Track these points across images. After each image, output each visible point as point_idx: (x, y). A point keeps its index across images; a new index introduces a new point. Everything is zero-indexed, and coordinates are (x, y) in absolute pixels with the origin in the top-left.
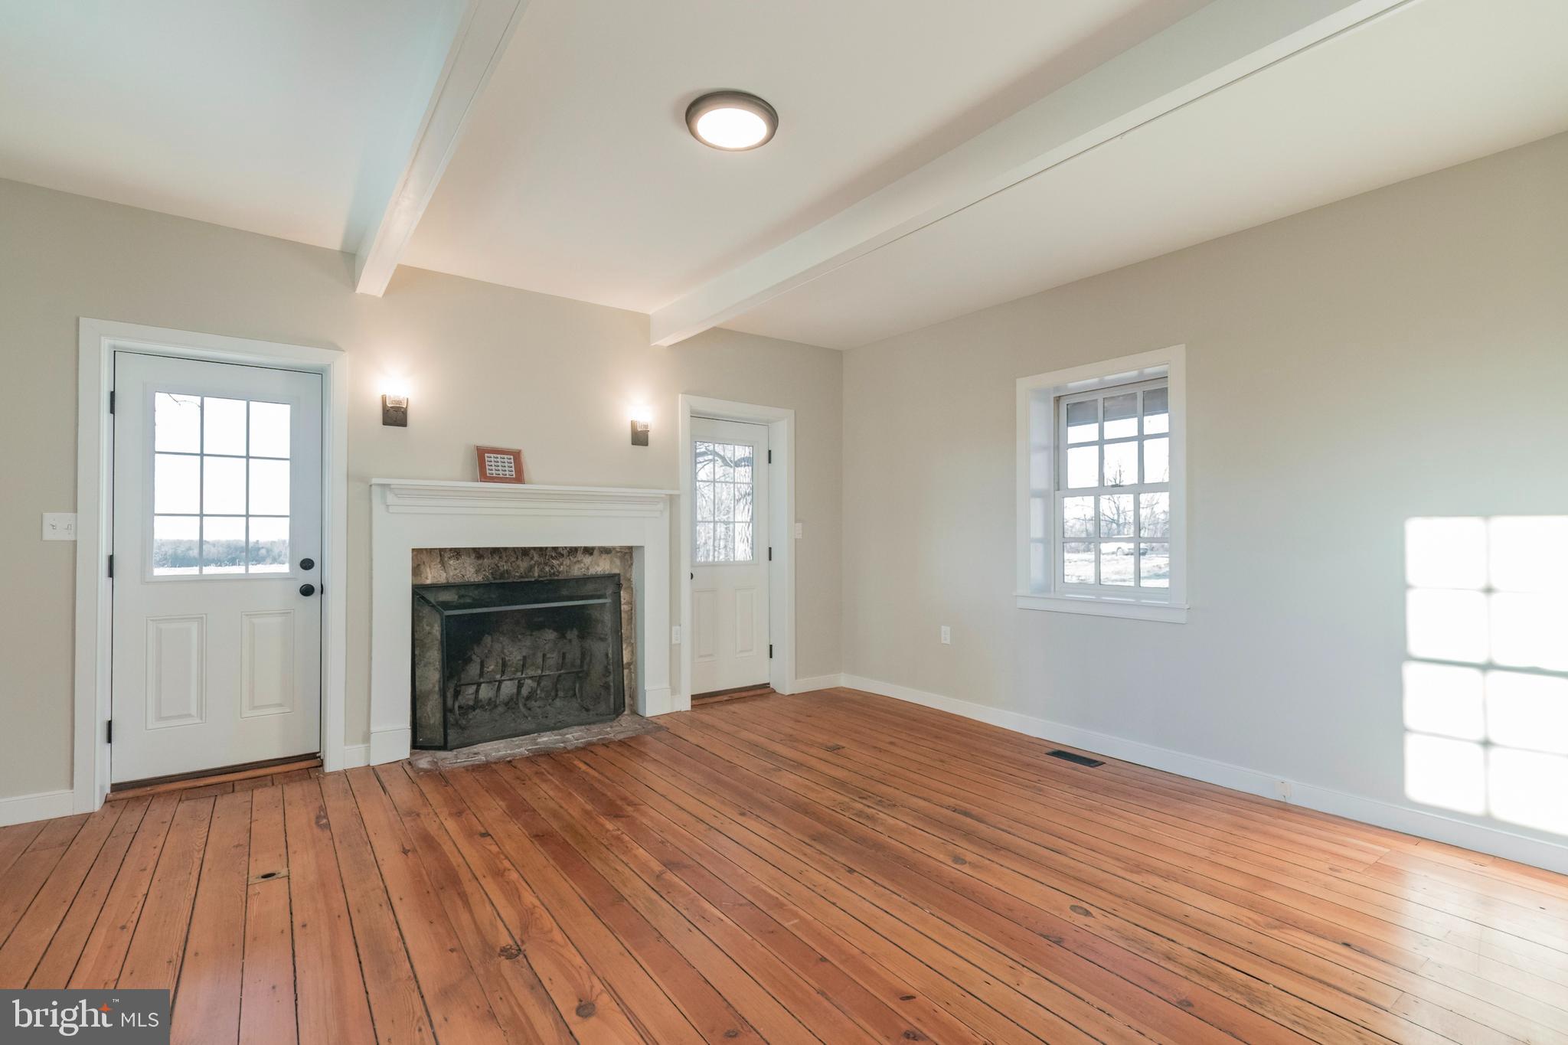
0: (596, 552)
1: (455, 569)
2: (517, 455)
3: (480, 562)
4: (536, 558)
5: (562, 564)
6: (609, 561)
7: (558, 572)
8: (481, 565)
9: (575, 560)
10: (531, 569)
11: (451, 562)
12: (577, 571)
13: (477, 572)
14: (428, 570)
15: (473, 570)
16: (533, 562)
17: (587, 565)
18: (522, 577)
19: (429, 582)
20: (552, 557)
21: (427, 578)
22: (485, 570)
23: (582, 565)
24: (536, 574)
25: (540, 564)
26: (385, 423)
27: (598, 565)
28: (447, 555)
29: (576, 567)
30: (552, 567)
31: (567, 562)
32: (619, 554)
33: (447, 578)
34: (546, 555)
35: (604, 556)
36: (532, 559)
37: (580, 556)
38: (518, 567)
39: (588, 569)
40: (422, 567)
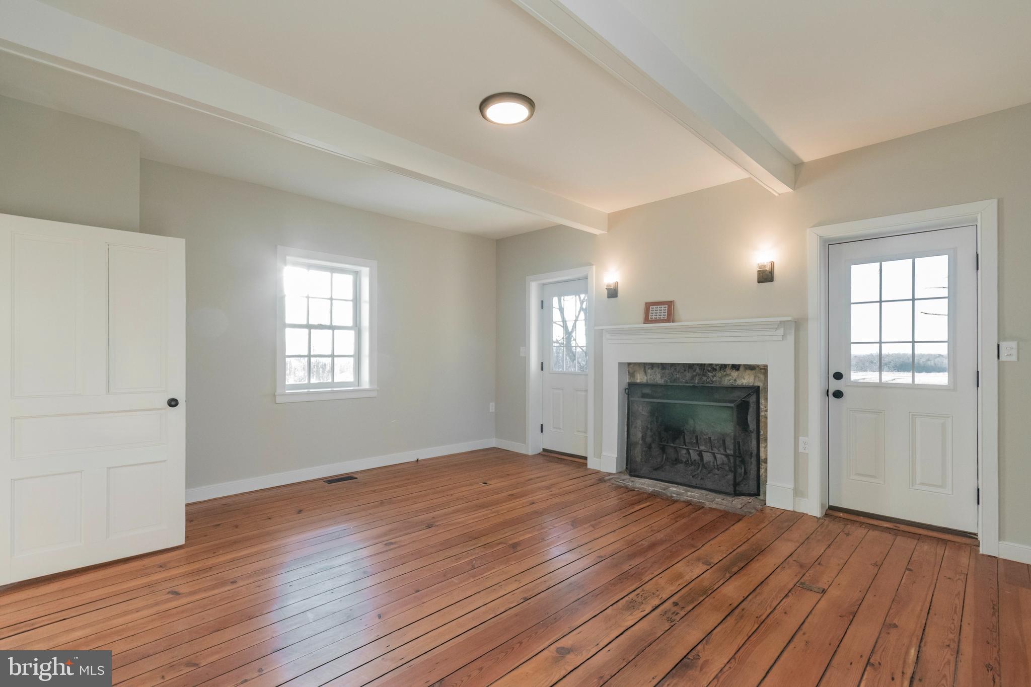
0: (741, 369)
1: (651, 375)
2: (670, 304)
3: (663, 372)
4: (698, 370)
5: (715, 376)
6: (753, 376)
7: (713, 382)
8: (664, 373)
9: (725, 373)
10: (693, 378)
11: (649, 371)
12: (726, 382)
13: (662, 377)
14: (638, 375)
15: (660, 376)
16: (695, 373)
17: (734, 378)
18: (687, 383)
19: (638, 381)
20: (708, 370)
21: (637, 379)
22: (666, 377)
23: (731, 377)
24: (696, 381)
25: (699, 375)
26: (609, 296)
27: (744, 379)
28: (647, 367)
29: (727, 378)
30: (708, 377)
31: (719, 374)
32: (763, 371)
33: (647, 380)
34: (704, 369)
35: (748, 372)
36: (695, 371)
37: (728, 371)
38: (685, 376)
39: (735, 380)
40: (635, 373)
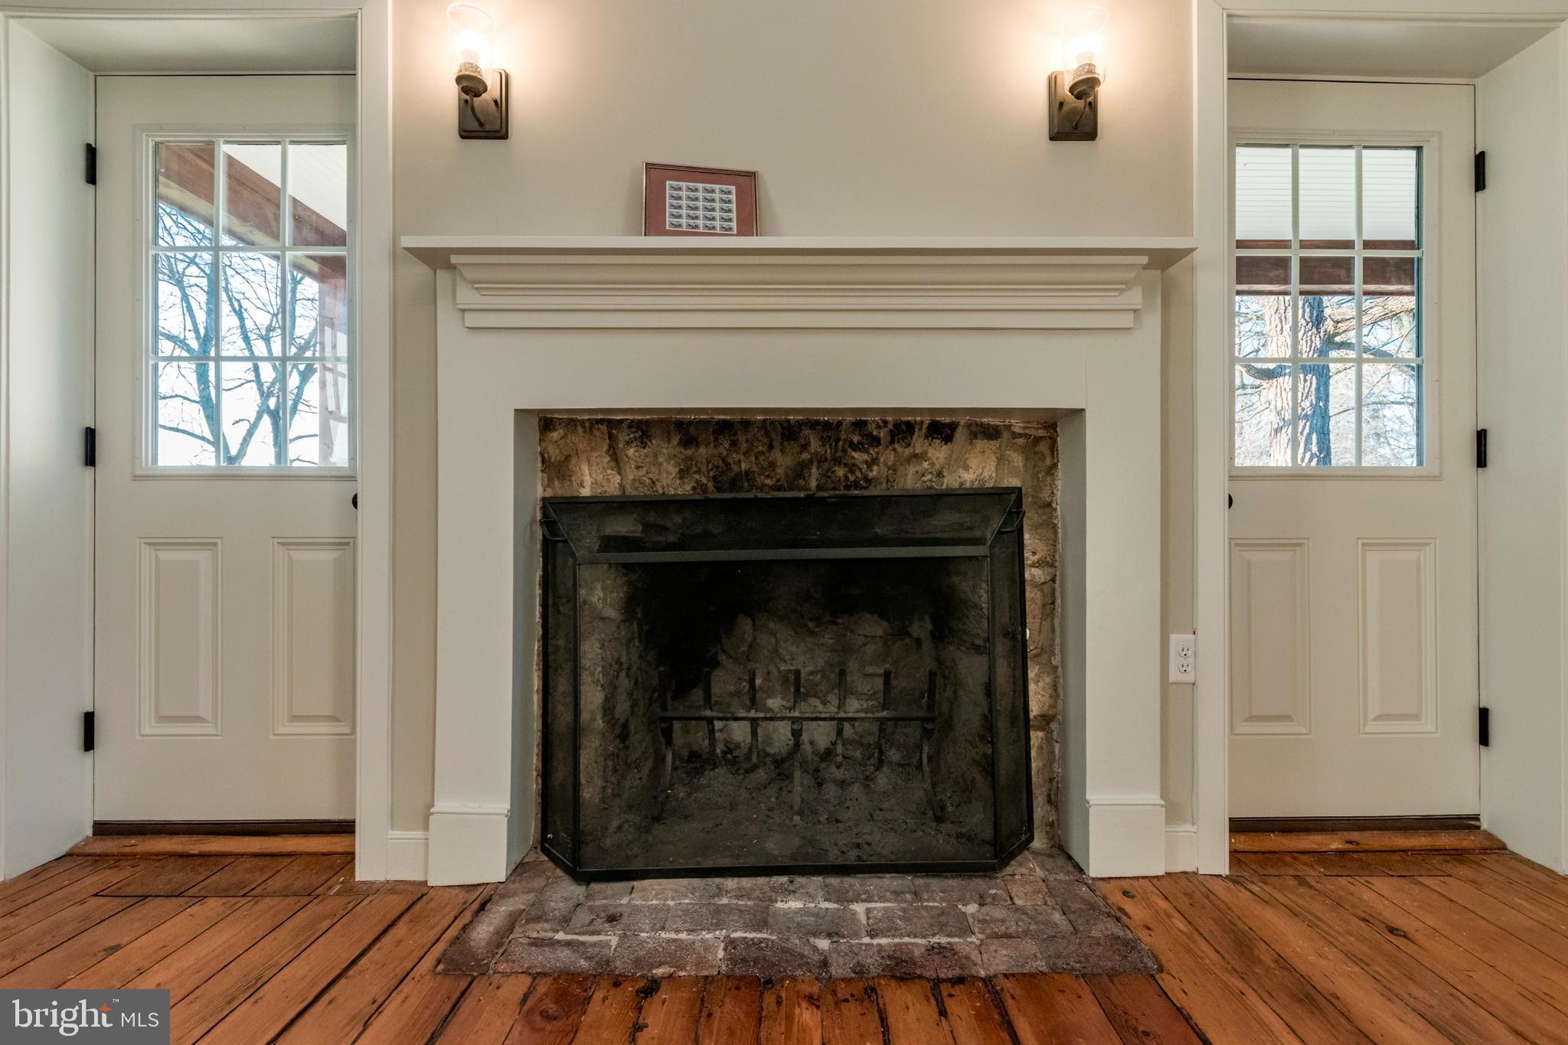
0: (960, 435)
1: (638, 468)
2: (746, 182)
3: (689, 452)
4: (815, 445)
5: (875, 461)
6: (993, 457)
7: (869, 481)
8: (690, 458)
9: (908, 452)
10: (800, 470)
11: (631, 452)
12: (910, 480)
13: (682, 474)
14: (585, 468)
15: (674, 471)
16: (805, 456)
17: (937, 467)
18: (779, 489)
19: (586, 492)
20: (851, 443)
21: (582, 485)
22: (699, 472)
23: (926, 465)
24: (813, 484)
25: (822, 460)
26: (466, 134)
27: (967, 468)
28: (623, 437)
29: (912, 470)
30: (852, 468)
31: (888, 457)
32: (1020, 441)
33: (622, 487)
34: (837, 440)
35: (981, 444)
36: (805, 447)
37: (919, 444)
38: (773, 465)
39: (940, 474)
40: (574, 461)
